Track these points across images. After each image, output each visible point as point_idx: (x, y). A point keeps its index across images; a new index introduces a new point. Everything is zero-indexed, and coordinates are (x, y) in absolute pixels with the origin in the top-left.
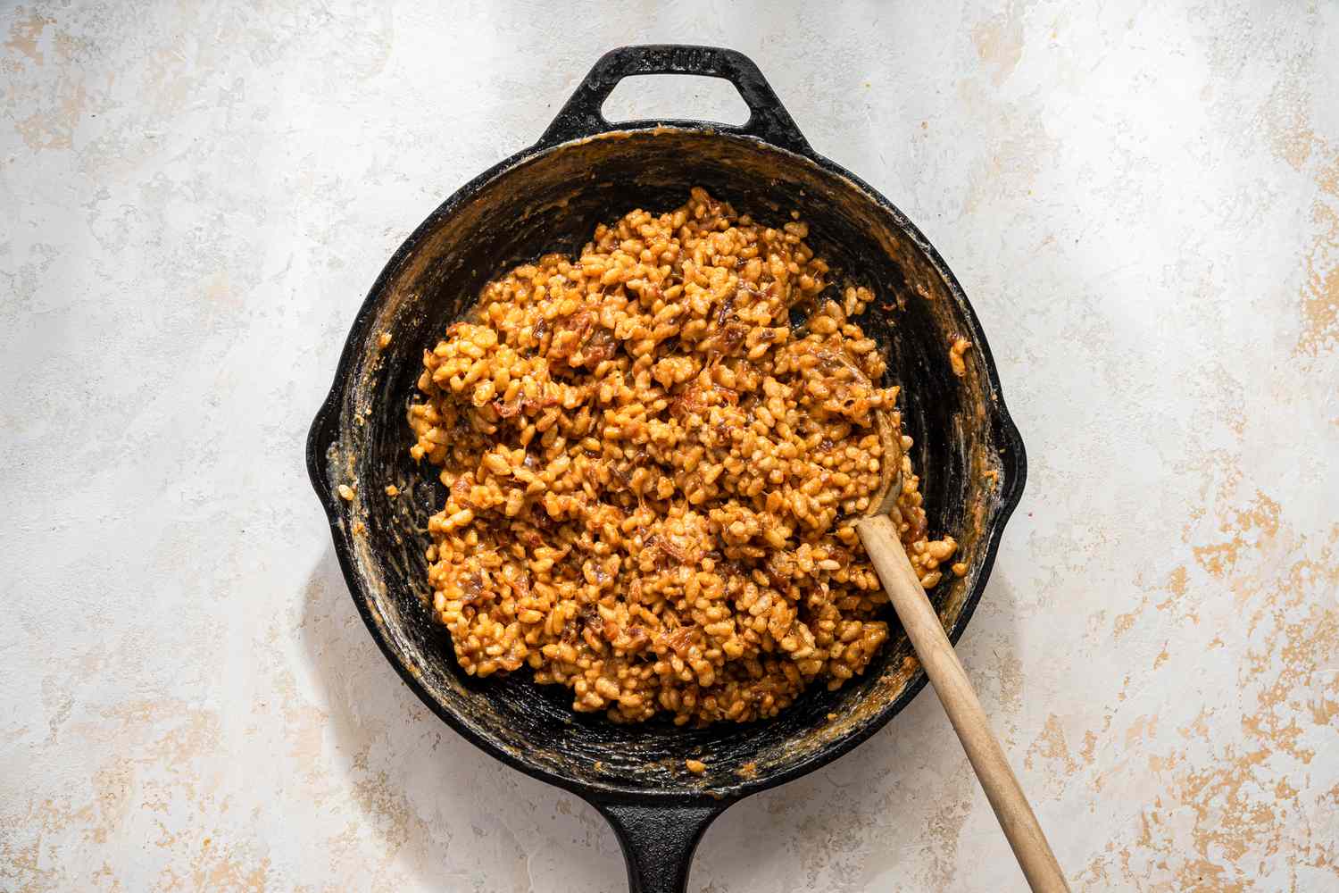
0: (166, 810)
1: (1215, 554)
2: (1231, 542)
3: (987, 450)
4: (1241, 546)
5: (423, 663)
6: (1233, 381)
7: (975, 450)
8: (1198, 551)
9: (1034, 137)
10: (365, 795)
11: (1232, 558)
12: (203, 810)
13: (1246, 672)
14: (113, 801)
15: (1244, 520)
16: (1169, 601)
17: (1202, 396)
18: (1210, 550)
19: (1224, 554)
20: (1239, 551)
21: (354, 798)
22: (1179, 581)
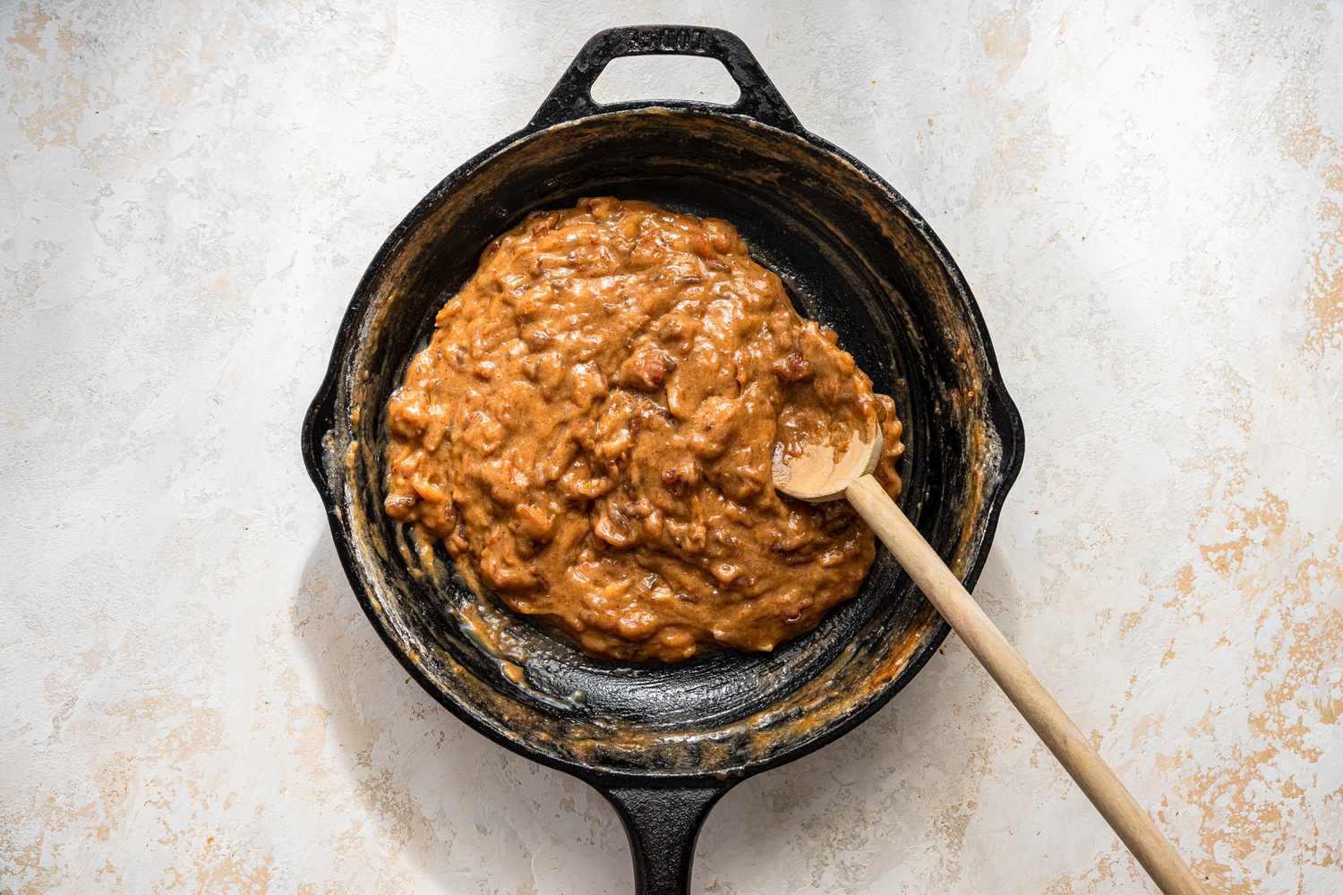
0: (169, 808)
1: (1222, 553)
2: (1237, 540)
3: (985, 425)
4: (1248, 544)
5: (423, 650)
6: (1240, 378)
7: (973, 426)
8: (1205, 550)
9: (1040, 134)
10: (369, 792)
11: (1239, 557)
12: (206, 808)
13: (1253, 671)
14: (117, 799)
15: (1251, 518)
16: (1176, 599)
17: (1209, 394)
18: (1216, 548)
19: (1231, 552)
20: (1245, 549)
21: (358, 796)
22: (1185, 579)
